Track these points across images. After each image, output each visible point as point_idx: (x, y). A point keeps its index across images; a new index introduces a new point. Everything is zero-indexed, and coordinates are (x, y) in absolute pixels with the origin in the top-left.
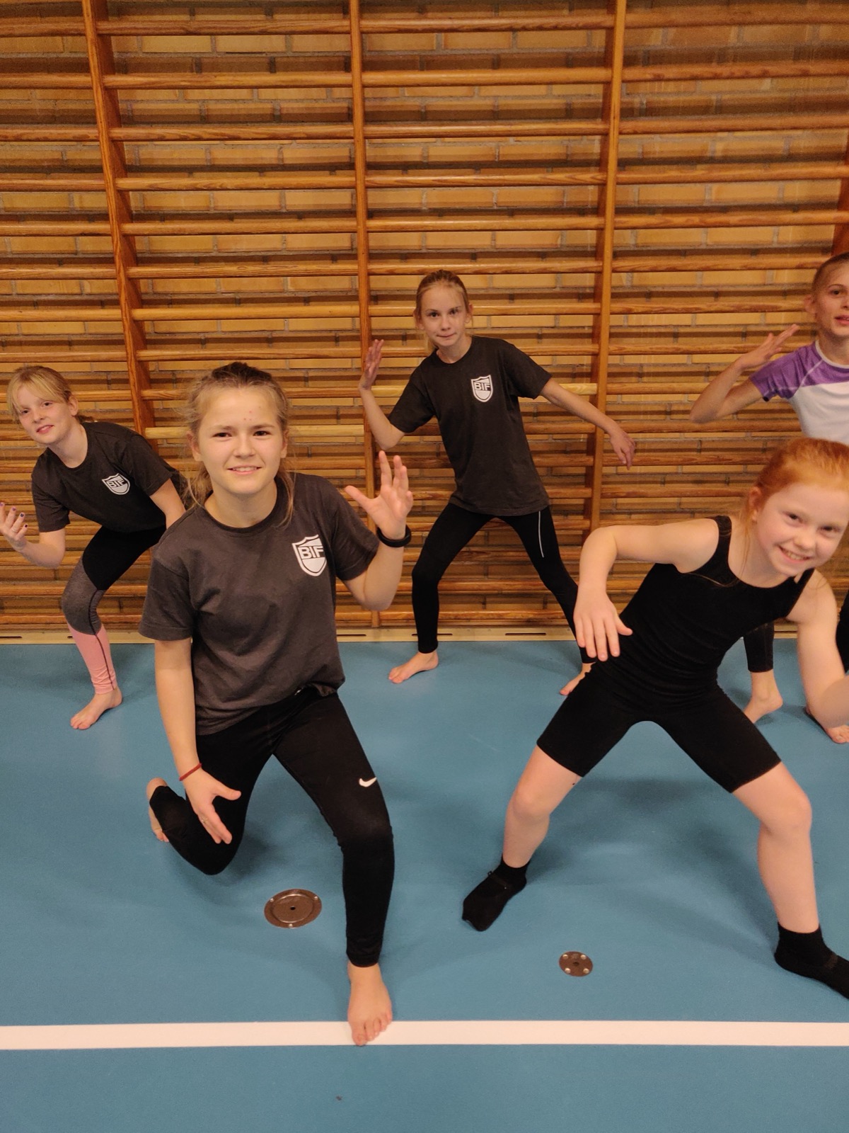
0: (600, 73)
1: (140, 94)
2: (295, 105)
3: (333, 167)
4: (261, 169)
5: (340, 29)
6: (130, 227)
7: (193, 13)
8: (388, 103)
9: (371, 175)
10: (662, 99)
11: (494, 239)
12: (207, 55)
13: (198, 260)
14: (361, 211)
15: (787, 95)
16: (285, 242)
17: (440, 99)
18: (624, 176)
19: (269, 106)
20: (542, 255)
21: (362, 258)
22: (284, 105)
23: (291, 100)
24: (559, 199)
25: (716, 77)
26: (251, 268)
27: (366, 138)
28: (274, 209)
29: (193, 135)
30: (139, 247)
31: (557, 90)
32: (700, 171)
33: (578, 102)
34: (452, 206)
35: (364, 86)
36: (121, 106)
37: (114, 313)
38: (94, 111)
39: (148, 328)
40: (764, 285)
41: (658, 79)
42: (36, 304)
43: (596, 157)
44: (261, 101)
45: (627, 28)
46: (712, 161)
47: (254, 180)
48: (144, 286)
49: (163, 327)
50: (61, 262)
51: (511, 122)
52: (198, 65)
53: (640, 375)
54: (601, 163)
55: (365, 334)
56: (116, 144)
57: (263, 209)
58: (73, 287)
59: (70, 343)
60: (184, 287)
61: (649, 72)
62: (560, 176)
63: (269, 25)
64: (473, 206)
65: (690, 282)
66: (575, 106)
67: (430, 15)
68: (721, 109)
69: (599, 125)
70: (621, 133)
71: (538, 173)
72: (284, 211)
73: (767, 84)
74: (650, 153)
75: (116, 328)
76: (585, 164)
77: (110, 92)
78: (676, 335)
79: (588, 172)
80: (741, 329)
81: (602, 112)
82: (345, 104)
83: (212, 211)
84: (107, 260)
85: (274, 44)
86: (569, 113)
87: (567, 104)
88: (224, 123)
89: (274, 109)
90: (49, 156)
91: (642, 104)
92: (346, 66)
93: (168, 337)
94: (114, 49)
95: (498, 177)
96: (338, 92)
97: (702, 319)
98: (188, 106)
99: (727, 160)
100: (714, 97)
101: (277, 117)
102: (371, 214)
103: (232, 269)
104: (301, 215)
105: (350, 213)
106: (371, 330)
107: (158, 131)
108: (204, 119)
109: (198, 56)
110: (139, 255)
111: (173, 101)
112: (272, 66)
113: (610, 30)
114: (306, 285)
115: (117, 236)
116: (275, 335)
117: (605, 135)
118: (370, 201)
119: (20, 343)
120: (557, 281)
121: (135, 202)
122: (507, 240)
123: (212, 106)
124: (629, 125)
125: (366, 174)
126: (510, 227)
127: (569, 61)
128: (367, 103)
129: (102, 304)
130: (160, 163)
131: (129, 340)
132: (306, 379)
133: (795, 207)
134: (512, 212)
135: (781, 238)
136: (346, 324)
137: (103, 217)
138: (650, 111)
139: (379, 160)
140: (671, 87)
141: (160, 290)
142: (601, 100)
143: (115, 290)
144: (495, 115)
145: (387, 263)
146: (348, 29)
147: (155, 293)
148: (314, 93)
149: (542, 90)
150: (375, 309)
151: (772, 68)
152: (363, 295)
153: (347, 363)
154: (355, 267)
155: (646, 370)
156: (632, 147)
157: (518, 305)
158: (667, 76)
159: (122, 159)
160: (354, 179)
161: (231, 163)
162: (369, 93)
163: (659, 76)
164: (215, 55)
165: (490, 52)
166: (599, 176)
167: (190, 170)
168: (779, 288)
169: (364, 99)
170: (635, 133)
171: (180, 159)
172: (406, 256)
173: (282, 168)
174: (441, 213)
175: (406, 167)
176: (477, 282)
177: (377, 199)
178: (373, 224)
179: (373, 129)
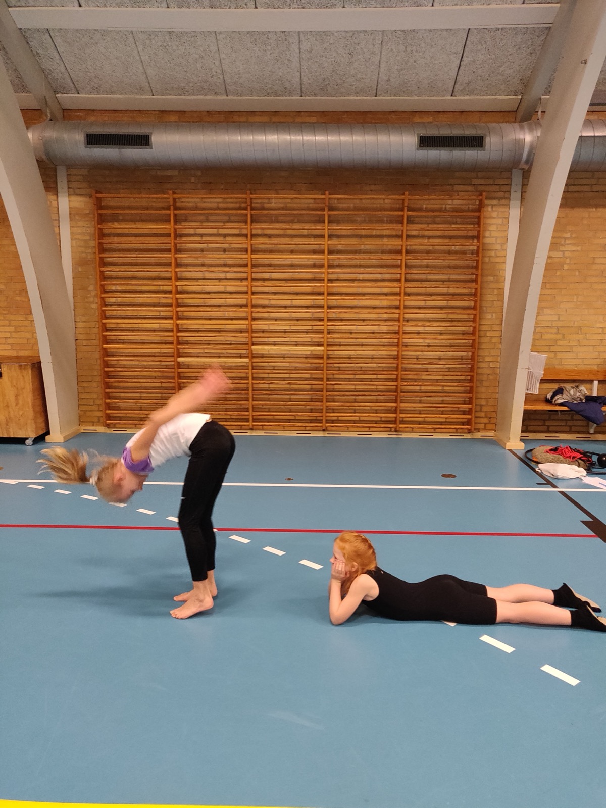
1: (184, 259)
3: (242, 280)
4: (220, 280)
6: (178, 296)
7: (202, 237)
8: (259, 263)
9: (253, 282)
10: (343, 263)
11: (292, 302)
12: (205, 248)
13: (198, 306)
14: (250, 293)
16: (226, 301)
18: (329, 285)
19: (223, 262)
20: (307, 307)
21: (250, 307)
22: (227, 262)
23: (230, 261)
25: (355, 259)
26: (215, 309)
27: (252, 272)
28: (222, 291)
30: (180, 302)
32: (356, 284)
34: (279, 292)
35: (251, 258)
36: (178, 261)
37: (171, 321)
38: (171, 263)
39: (180, 326)
40: (378, 318)
41: (340, 258)
42: (145, 318)
44: (221, 261)
46: (359, 280)
47: (217, 283)
48: (180, 313)
49: (185, 326)
50: (154, 306)
52: (202, 251)
53: (340, 345)
55: (250, 330)
56: (176, 272)
58: (157, 313)
59: (154, 331)
60: (193, 314)
62: (311, 284)
65: (354, 316)
66: (317, 264)
68: (360, 266)
69: (321, 270)
70: (329, 273)
72: (225, 292)
74: (340, 278)
75: (170, 326)
76: (320, 280)
77: (176, 259)
78: (351, 333)
80: (372, 331)
81: (322, 267)
82: (246, 262)
84: (170, 305)
87: (314, 263)
88: (209, 267)
90: (154, 275)
91: (337, 264)
92: (247, 251)
93: (186, 329)
94: (178, 247)
95: (292, 284)
96: (244, 259)
97: (359, 328)
98: (199, 261)
99: (363, 280)
101: (225, 265)
102: (253, 294)
103: (209, 309)
104: (231, 293)
105: (246, 293)
106: (252, 329)
108: (203, 265)
109: (203, 248)
110: (180, 304)
111: (194, 260)
112: (225, 251)
114: (232, 315)
115: (174, 299)
116: (221, 330)
118: (253, 290)
119: (138, 330)
120: (312, 315)
121: (179, 289)
122: (295, 303)
123: (206, 261)
124: (330, 270)
126: (296, 299)
127: (314, 252)
128: (253, 262)
129: (166, 318)
130: (188, 277)
131: (175, 330)
132: (231, 344)
133: (386, 295)
134: (297, 294)
135: (382, 304)
136: (245, 327)
137: (170, 292)
138: (339, 266)
139: (256, 278)
141: (185, 315)
142: (322, 263)
143: (172, 315)
144: (292, 266)
145: (257, 309)
146: (247, 242)
147: (183, 316)
150: (253, 323)
152: (250, 318)
153: (244, 339)
154: (247, 310)
155: (342, 344)
156: (333, 276)
157: (300, 323)
159: (177, 276)
160: (248, 283)
161: (210, 278)
164: (208, 248)
165: (290, 249)
166: (322, 284)
167: (197, 279)
168: (384, 319)
169: (252, 260)
170: (333, 272)
171: (196, 277)
172: (264, 306)
173: (226, 279)
174: (275, 294)
175: (264, 280)
176: (286, 315)
177: (255, 289)
178: (253, 297)
179: (254, 270)
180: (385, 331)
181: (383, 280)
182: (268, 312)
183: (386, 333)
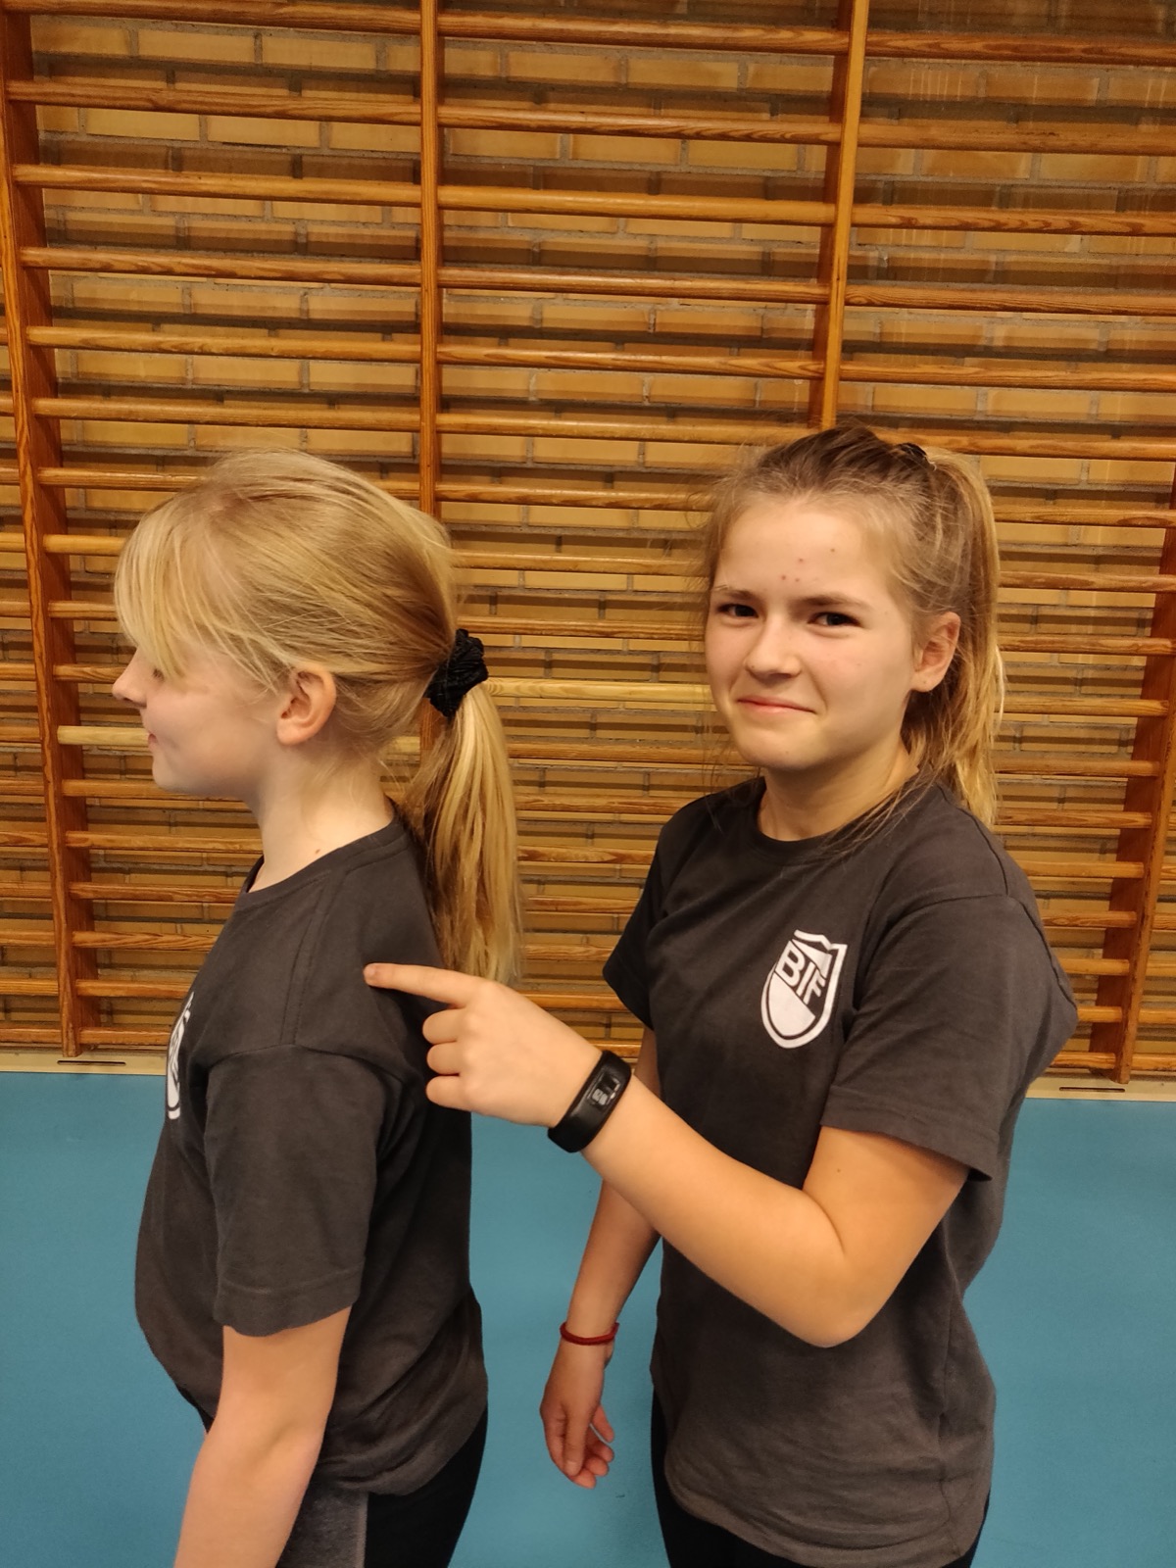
0: (817, 211)
1: (81, 198)
2: (333, 230)
3: (387, 328)
4: (273, 325)
5: (406, 118)
6: (46, 405)
7: (171, 79)
8: (482, 235)
9: (449, 343)
10: (912, 255)
11: (642, 453)
12: (191, 145)
13: (162, 461)
14: (428, 398)
15: (1105, 261)
16: (305, 439)
17: (561, 234)
18: (851, 368)
19: (290, 228)
21: (427, 473)
22: (315, 229)
23: (325, 221)
24: (748, 396)
25: (997, 228)
27: (440, 286)
28: (290, 387)
29: (159, 265)
30: (65, 435)
31: (750, 231)
32: (970, 368)
33: (781, 251)
34: (578, 398)
35: (441, 208)
36: (48, 214)
37: (15, 539)
40: (1066, 545)
41: (908, 224)
43: (809, 336)
44: (277, 220)
45: (860, 145)
46: (988, 352)
47: (257, 341)
48: (71, 498)
49: (99, 565)
51: (677, 275)
52: (176, 159)
54: (815, 345)
56: (31, 272)
57: (273, 386)
60: (139, 502)
61: (894, 214)
62: (750, 362)
63: (291, 105)
64: (611, 400)
66: (777, 258)
67: (552, 106)
68: (1004, 276)
69: (813, 289)
70: (847, 303)
71: (717, 354)
72: (306, 391)
73: (1074, 243)
74: (891, 334)
75: (16, 563)
76: (789, 344)
77: (24, 190)
79: (793, 358)
80: (1029, 611)
81: (819, 268)
82: (412, 234)
83: (189, 386)
85: (302, 135)
86: (766, 266)
87: (764, 253)
88: (216, 250)
89: (296, 234)
91: (881, 259)
92: (412, 173)
94: (41, 126)
95: (651, 358)
96: (401, 214)
98: (156, 221)
99: (1011, 353)
100: (993, 258)
101: (301, 247)
102: (446, 403)
104: (333, 399)
105: (410, 400)
107: (102, 256)
108: (183, 242)
109: (177, 145)
110: (65, 448)
111: (132, 212)
112: (297, 167)
113: (835, 147)
115: (23, 418)
117: (823, 304)
118: (446, 383)
121: (62, 365)
122: (660, 455)
123: (197, 223)
124: (861, 291)
125: (439, 341)
126: (668, 436)
127: (769, 189)
128: (447, 234)
130: (107, 306)
131: (35, 583)
133: (1116, 431)
134: (673, 411)
135: (1093, 476)
138: (894, 272)
139: (462, 320)
140: (927, 238)
141: (97, 504)
142: (818, 251)
143: (17, 501)
144: (650, 263)
145: (467, 482)
146: (417, 118)
147: (89, 509)
148: (363, 213)
149: (724, 230)
151: (1085, 220)
154: (416, 486)
156: (865, 324)
157: (678, 560)
158: (922, 221)
159: (44, 297)
160: (418, 348)
161: (224, 312)
162: (450, 217)
163: (910, 219)
164: (205, 146)
165: (648, 168)
166: (813, 366)
167: (155, 319)
168: (1089, 552)
169: (441, 227)
170: (870, 304)
171: (139, 302)
172: (500, 471)
173: (306, 324)
174: (558, 407)
175: (505, 333)
176: (614, 519)
177: (456, 380)
178: (447, 419)
179: (453, 273)
180: (1092, 613)
181: (1110, 355)
182: (524, 501)
183: (1096, 621)
